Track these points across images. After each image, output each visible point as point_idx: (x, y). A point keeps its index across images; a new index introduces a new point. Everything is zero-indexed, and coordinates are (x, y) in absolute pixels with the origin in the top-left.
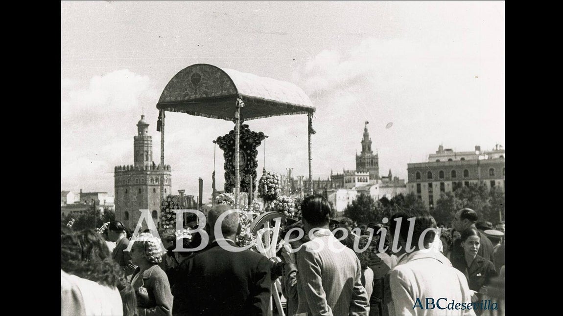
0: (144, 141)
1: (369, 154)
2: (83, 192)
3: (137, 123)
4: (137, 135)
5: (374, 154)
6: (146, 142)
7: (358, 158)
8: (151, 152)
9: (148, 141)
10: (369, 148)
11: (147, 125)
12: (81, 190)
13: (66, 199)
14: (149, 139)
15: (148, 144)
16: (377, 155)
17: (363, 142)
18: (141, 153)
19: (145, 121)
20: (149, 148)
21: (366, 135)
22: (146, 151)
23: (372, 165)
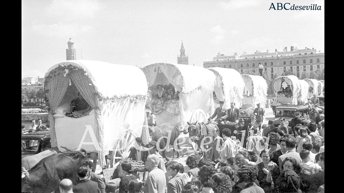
0: (71, 51)
1: (184, 57)
2: (40, 78)
3: (67, 42)
4: (68, 48)
5: (186, 56)
6: (72, 52)
7: (178, 58)
8: (76, 57)
9: (73, 51)
10: (184, 54)
11: (73, 43)
12: (38, 77)
13: (31, 81)
14: (74, 51)
15: (74, 53)
16: (188, 57)
17: (181, 50)
18: (70, 58)
19: (72, 41)
20: (74, 55)
21: (182, 47)
22: (73, 57)
23: (185, 62)
